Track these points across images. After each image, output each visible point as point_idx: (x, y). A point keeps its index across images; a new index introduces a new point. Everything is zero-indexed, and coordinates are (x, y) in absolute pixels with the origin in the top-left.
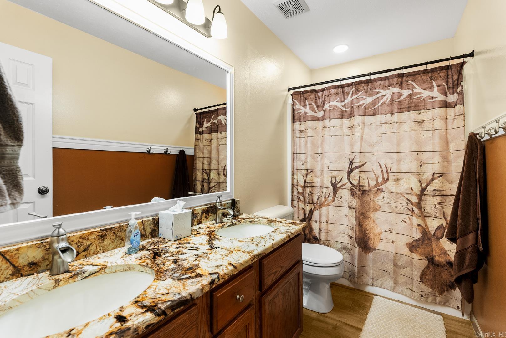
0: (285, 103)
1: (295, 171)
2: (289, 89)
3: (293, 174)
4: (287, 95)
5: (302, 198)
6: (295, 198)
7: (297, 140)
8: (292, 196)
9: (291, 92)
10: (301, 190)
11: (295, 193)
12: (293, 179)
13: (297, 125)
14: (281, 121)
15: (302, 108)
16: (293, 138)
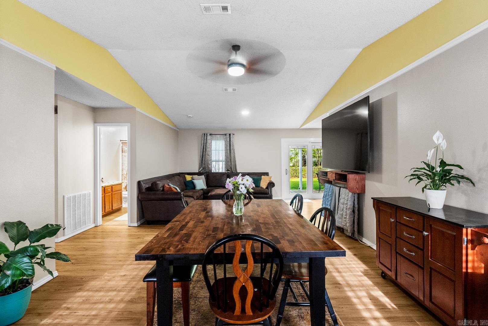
0: (119, 145)
1: (123, 170)
2: (121, 141)
3: (122, 171)
4: (120, 143)
5: (126, 179)
6: (123, 179)
7: (124, 159)
8: (122, 178)
9: (122, 142)
10: (125, 176)
11: (123, 177)
12: (122, 172)
13: (124, 154)
14: (118, 152)
15: (126, 148)
16: (122, 158)
